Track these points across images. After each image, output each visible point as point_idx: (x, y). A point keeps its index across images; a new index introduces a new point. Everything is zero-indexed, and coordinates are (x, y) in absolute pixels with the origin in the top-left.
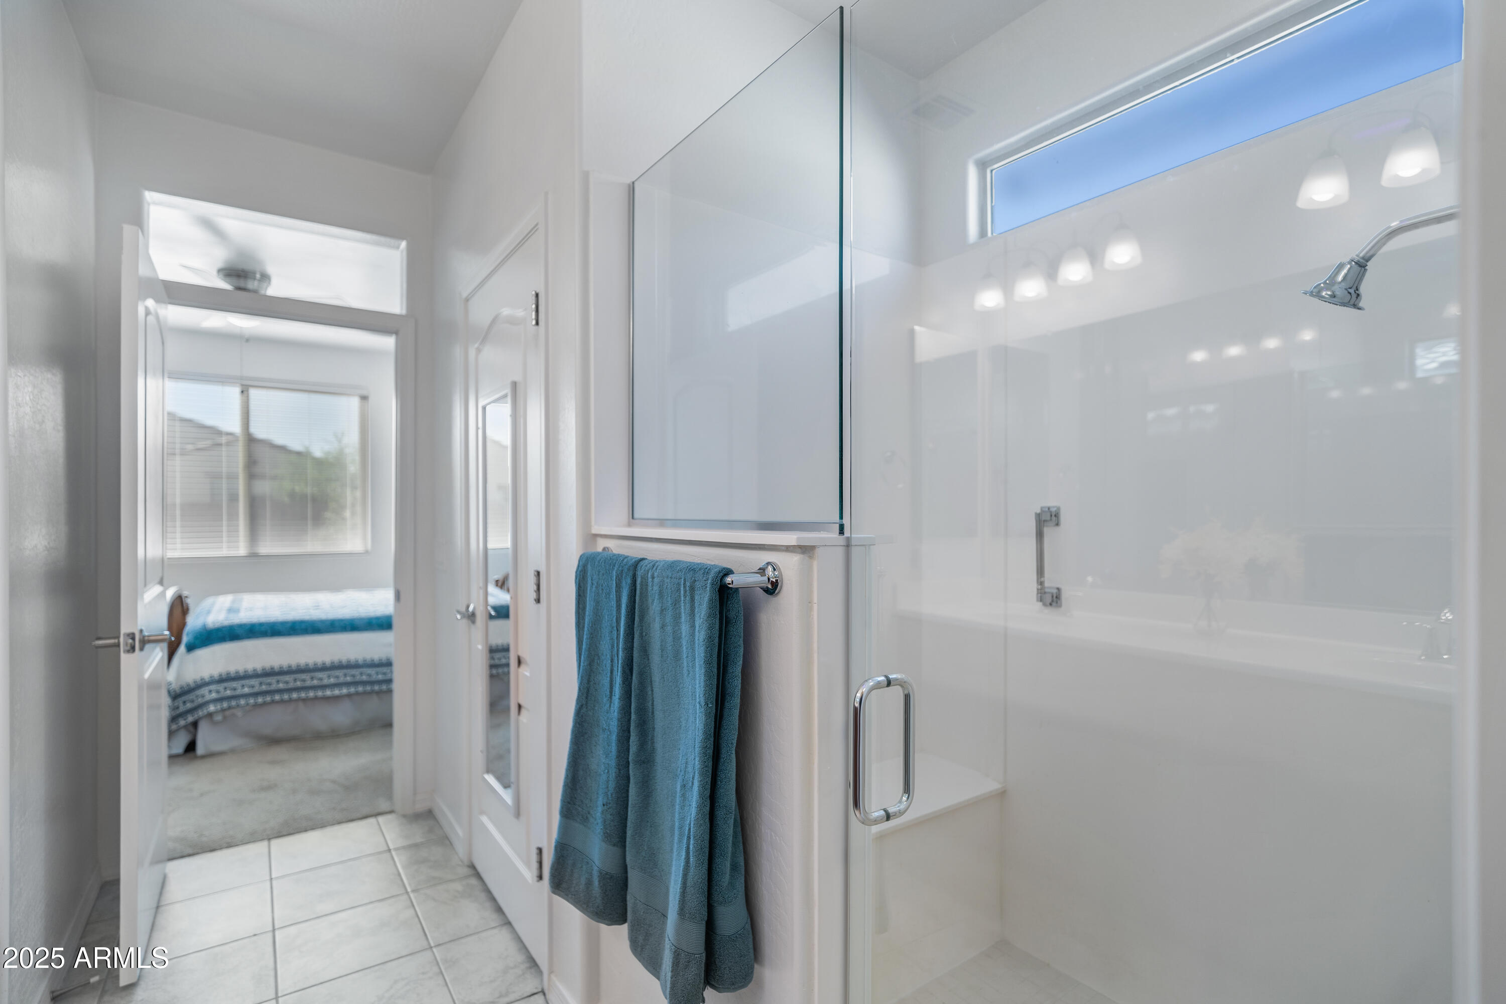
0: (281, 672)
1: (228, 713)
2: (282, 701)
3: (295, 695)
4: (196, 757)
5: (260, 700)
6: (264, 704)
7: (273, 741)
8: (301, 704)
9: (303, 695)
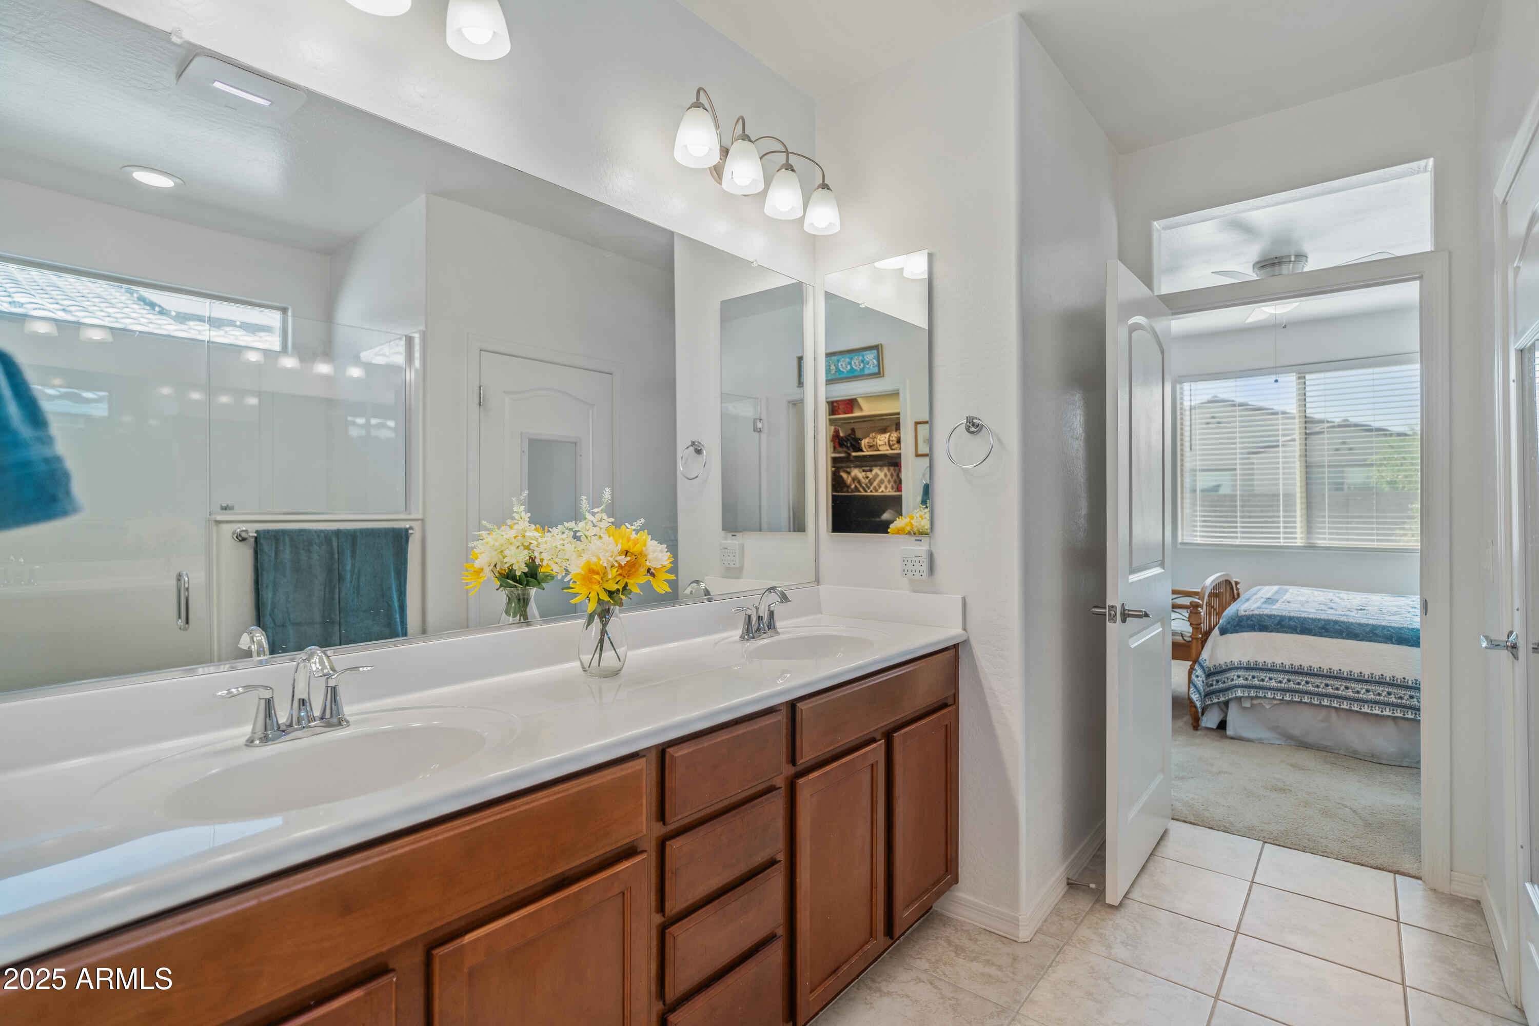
0: (1310, 673)
1: (1255, 702)
2: (1311, 704)
3: (1326, 702)
4: (1226, 737)
5: (1288, 697)
6: (1291, 702)
7: (1303, 745)
8: (1333, 714)
9: (1335, 704)
